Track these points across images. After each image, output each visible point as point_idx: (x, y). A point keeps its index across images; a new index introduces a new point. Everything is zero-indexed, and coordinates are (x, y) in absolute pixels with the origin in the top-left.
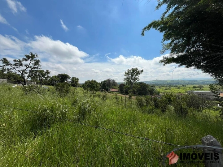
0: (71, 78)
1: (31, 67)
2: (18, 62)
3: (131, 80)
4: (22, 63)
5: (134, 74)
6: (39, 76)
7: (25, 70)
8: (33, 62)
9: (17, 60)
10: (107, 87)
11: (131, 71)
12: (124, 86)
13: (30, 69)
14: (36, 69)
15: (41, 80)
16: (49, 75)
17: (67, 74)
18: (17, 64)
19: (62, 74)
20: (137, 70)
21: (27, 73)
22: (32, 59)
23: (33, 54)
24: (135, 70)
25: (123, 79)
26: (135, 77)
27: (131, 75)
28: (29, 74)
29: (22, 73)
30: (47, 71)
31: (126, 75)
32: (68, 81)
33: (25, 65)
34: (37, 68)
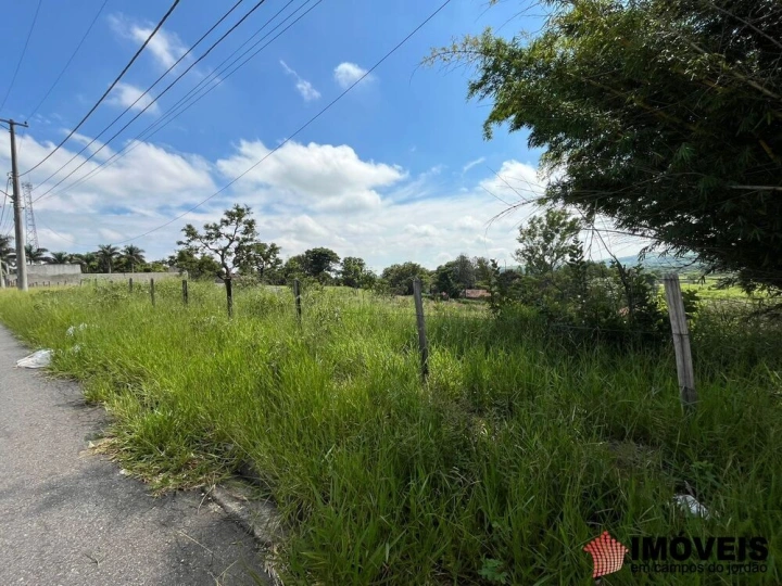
0: (341, 261)
1: (238, 239)
2: (212, 231)
3: (543, 256)
4: (221, 231)
5: (557, 231)
6: (256, 259)
7: (228, 247)
8: (242, 227)
9: (211, 224)
10: (456, 286)
11: (545, 223)
12: (515, 278)
13: (236, 244)
14: (249, 243)
15: (261, 271)
16: (278, 256)
17: (330, 249)
18: (211, 234)
19: (315, 251)
20: (566, 218)
21: (230, 254)
22: (239, 220)
23: (241, 207)
24: (560, 219)
25: (514, 253)
26: (558, 244)
27: (545, 235)
28: (234, 255)
29: (222, 256)
30: (273, 245)
31: (524, 238)
32: (334, 270)
33: (227, 236)
34: (251, 240)
